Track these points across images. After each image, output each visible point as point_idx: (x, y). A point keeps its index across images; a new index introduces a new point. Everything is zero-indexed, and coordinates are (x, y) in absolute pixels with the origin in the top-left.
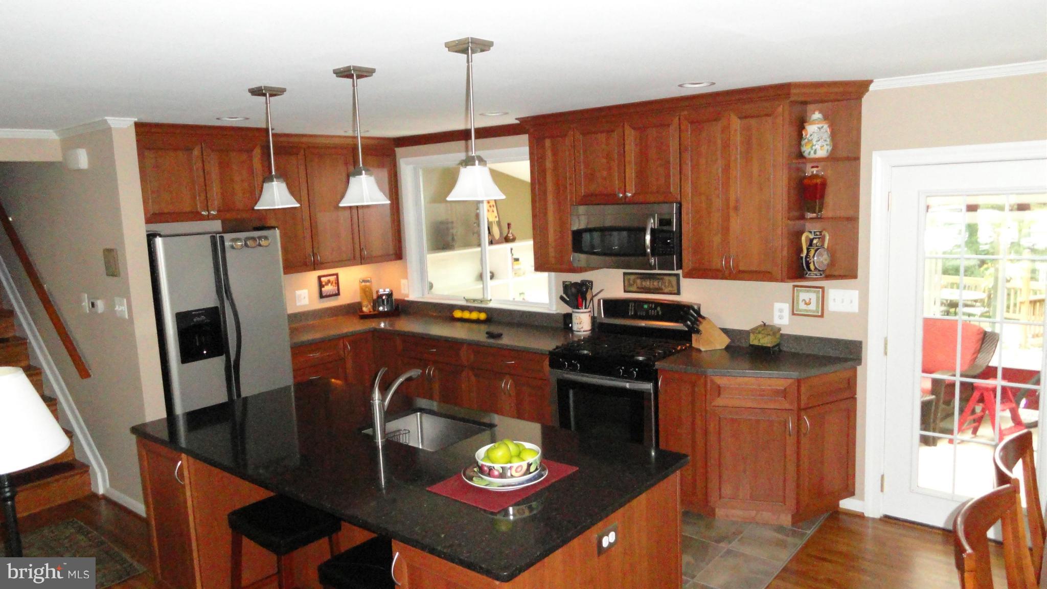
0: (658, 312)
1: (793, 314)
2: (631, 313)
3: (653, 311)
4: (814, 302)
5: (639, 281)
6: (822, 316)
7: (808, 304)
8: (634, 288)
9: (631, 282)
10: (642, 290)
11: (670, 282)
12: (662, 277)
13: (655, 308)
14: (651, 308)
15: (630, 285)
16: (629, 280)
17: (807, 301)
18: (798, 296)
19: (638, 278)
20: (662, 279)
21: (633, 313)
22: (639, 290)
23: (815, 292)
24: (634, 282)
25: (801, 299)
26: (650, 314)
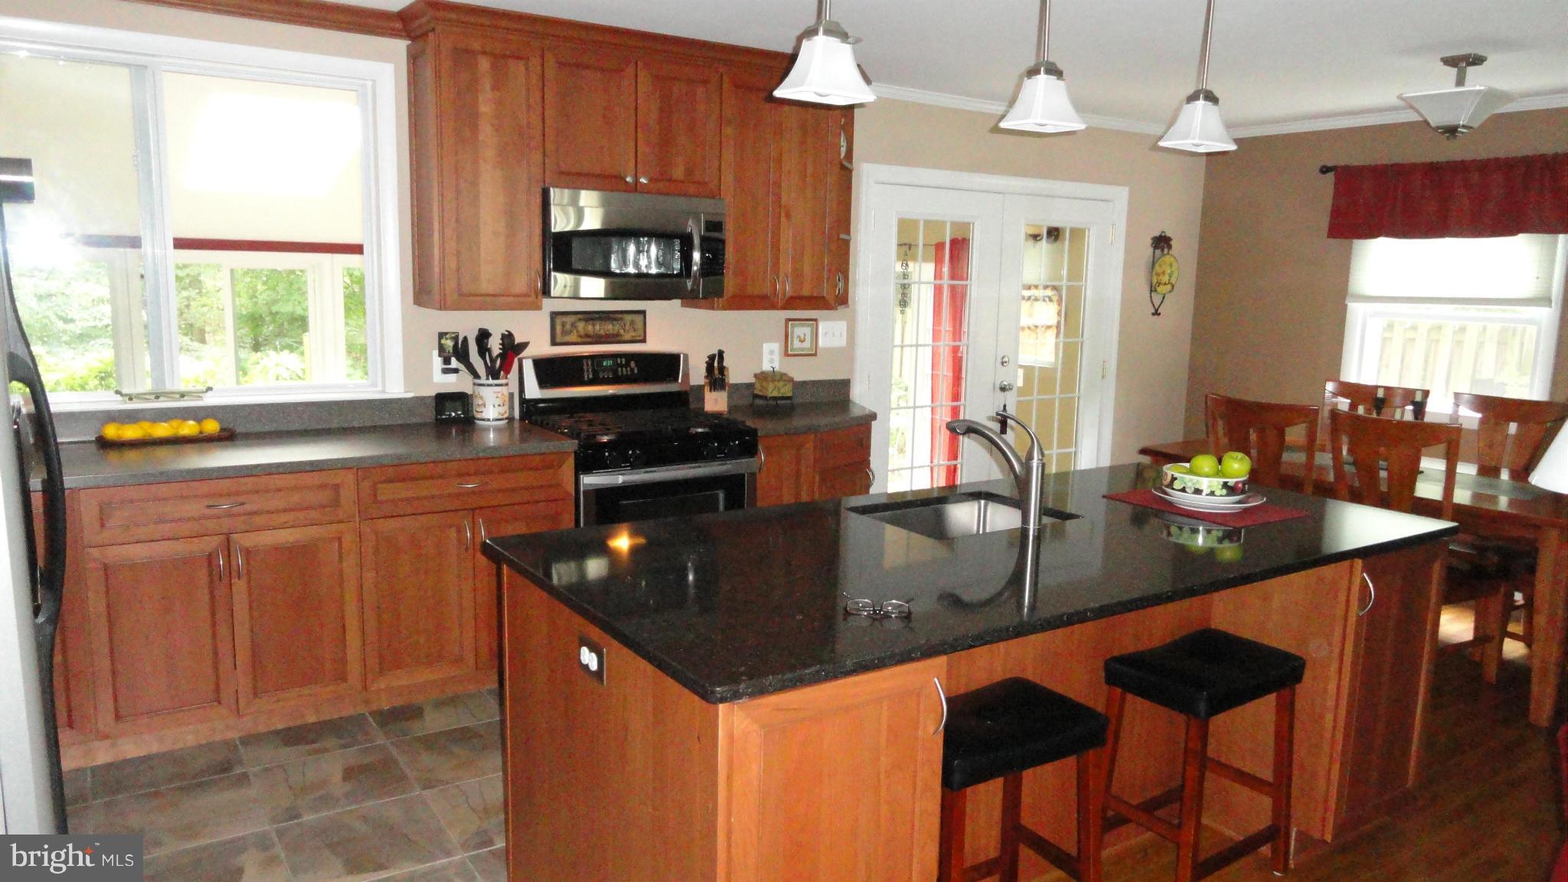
0: (632, 370)
1: (787, 355)
2: (588, 375)
3: (624, 369)
4: (808, 338)
5: (581, 325)
6: (815, 355)
7: (802, 341)
8: (573, 338)
9: (568, 327)
10: (589, 340)
11: (632, 323)
12: (620, 316)
13: (627, 364)
14: (621, 366)
15: (564, 333)
16: (563, 325)
17: (802, 338)
18: (793, 332)
19: (580, 320)
20: (621, 319)
21: (591, 376)
22: (579, 340)
23: (809, 325)
24: (573, 325)
25: (795, 336)
26: (620, 374)
